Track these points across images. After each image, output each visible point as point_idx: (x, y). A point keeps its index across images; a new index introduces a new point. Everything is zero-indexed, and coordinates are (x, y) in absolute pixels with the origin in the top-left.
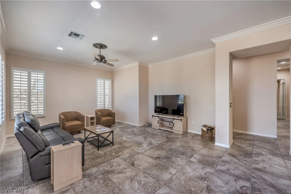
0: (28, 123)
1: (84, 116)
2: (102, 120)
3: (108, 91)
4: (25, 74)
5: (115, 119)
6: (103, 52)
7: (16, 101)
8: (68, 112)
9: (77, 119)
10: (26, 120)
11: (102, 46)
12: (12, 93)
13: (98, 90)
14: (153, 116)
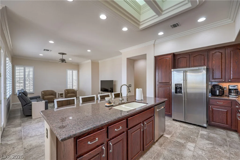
0: (23, 93)
1: (56, 93)
2: (68, 95)
3: (75, 78)
4: (22, 68)
5: (77, 95)
6: (64, 57)
7: (17, 84)
8: (47, 91)
9: (52, 95)
10: (22, 92)
11: (63, 54)
12: (15, 80)
13: (68, 77)
14: (99, 93)
